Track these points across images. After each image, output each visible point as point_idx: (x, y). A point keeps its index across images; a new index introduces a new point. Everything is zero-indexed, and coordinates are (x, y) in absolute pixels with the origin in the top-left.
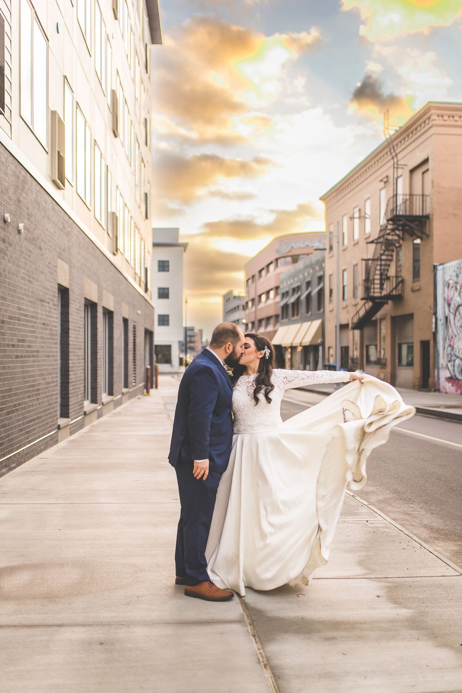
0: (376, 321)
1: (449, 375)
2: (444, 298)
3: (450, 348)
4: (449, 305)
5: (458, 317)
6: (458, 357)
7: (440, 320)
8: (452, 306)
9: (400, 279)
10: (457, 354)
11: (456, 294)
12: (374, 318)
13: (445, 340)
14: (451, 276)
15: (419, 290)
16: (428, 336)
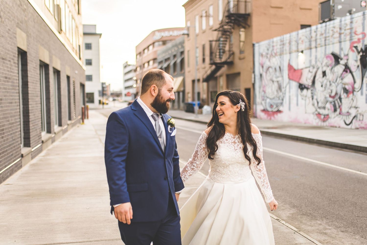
1: (262, 108)
2: (260, 62)
3: (263, 93)
4: (263, 67)
5: (268, 74)
6: (268, 97)
7: (257, 76)
8: (265, 68)
9: (231, 52)
10: (268, 95)
11: (267, 60)
12: (216, 76)
13: (260, 88)
14: (264, 50)
15: (244, 58)
16: (249, 86)
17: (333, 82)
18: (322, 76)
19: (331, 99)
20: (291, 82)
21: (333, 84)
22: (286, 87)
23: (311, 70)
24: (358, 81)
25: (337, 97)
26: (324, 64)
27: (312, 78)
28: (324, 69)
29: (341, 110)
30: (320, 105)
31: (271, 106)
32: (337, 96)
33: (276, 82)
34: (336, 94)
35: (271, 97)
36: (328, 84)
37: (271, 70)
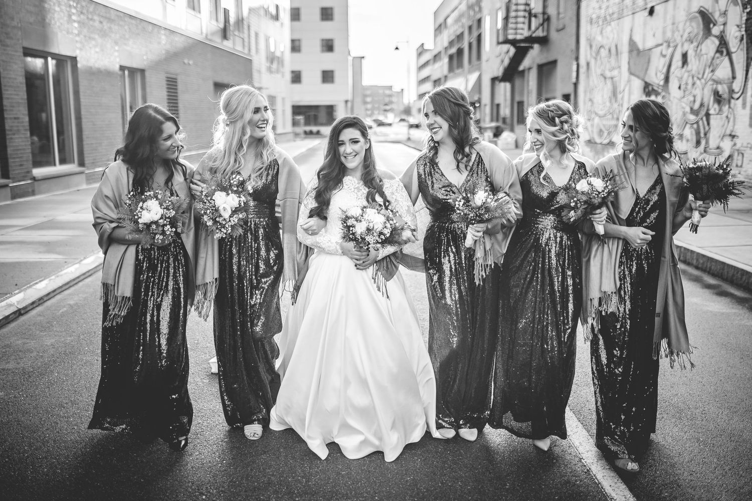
0: (523, 71)
1: (588, 138)
2: (587, 37)
3: (590, 103)
4: (591, 46)
5: (599, 62)
6: (596, 114)
7: (583, 67)
8: (594, 48)
9: (546, 17)
10: (596, 110)
11: (598, 33)
12: (521, 68)
13: (585, 92)
14: (594, 8)
15: (563, 29)
16: (569, 90)
17: (698, 78)
18: (680, 64)
19: (692, 118)
20: (633, 78)
21: (698, 82)
22: (624, 90)
23: (664, 53)
24: (740, 74)
25: (703, 112)
26: (686, 36)
27: (665, 70)
28: (686, 47)
29: (707, 142)
31: (601, 132)
32: (702, 109)
33: (609, 78)
34: (702, 105)
35: (601, 113)
36: (690, 82)
37: (604, 52)
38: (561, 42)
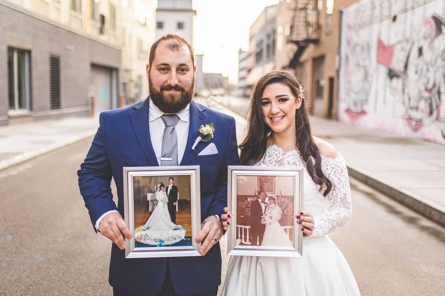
1: (346, 108)
2: (347, 39)
3: (348, 85)
4: (349, 45)
5: (355, 56)
6: (352, 91)
7: (343, 60)
8: (352, 46)
9: (319, 26)
11: (355, 35)
13: (345, 76)
15: (330, 34)
16: (333, 74)
17: (431, 65)
18: (417, 55)
20: (380, 66)
21: (431, 69)
22: (373, 75)
23: (404, 47)
25: (435, 90)
26: (421, 35)
27: (405, 60)
28: (422, 43)
29: (439, 112)
30: (413, 103)
32: (435, 88)
33: (362, 66)
34: (434, 85)
35: (356, 91)
36: (425, 68)
37: (358, 49)
38: (328, 42)
